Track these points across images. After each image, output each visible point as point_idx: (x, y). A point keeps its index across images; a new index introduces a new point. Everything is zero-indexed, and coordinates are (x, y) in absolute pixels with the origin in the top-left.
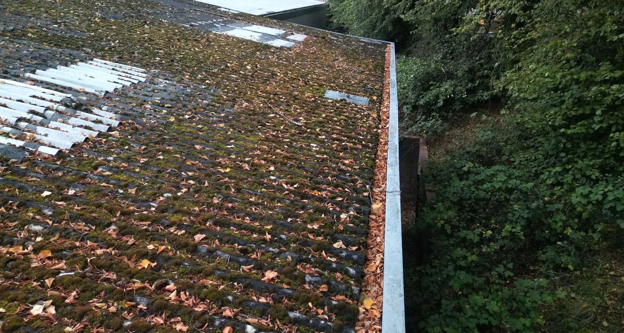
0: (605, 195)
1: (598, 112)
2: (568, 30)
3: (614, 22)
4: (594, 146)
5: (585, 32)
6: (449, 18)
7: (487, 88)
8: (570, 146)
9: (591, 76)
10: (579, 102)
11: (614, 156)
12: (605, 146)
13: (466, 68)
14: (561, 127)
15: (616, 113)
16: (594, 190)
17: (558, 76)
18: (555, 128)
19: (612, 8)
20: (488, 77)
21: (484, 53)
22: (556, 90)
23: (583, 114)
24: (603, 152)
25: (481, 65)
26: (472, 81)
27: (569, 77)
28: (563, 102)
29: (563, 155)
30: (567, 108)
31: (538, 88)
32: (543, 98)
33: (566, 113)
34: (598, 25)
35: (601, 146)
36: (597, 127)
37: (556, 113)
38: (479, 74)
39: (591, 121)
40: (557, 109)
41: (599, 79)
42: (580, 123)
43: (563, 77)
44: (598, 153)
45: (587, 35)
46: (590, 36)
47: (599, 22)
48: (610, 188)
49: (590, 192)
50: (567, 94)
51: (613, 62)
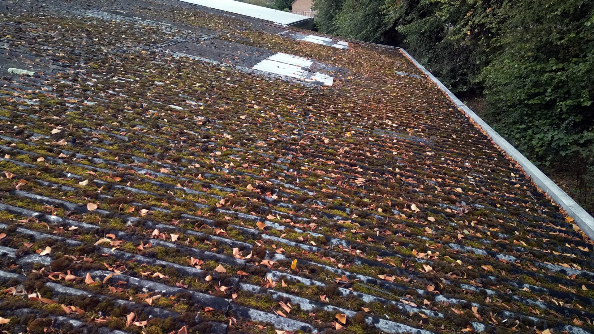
0: (553, 137)
1: (549, 90)
2: (529, 37)
3: (558, 33)
4: (546, 112)
5: (539, 39)
6: (433, 30)
7: (465, 83)
8: (530, 112)
9: (543, 67)
10: (536, 84)
11: (558, 118)
12: (552, 112)
13: (449, 68)
14: (525, 100)
15: (559, 91)
16: (546, 135)
17: (523, 67)
18: (521, 102)
19: (556, 23)
20: (466, 74)
21: (463, 57)
22: (521, 77)
23: (539, 92)
24: (551, 116)
25: (461, 66)
26: (454, 77)
27: (530, 68)
28: (525, 86)
29: (526, 118)
30: (528, 89)
31: (508, 76)
32: (512, 83)
33: (527, 92)
34: (547, 35)
35: (550, 112)
36: (548, 99)
37: (521, 92)
38: (459, 72)
39: (544, 96)
40: (522, 90)
41: (548, 69)
42: (536, 98)
43: (525, 68)
44: (548, 117)
45: (541, 41)
46: (542, 42)
47: (548, 33)
48: (556, 133)
49: (544, 137)
50: (528, 80)
51: (557, 59)
